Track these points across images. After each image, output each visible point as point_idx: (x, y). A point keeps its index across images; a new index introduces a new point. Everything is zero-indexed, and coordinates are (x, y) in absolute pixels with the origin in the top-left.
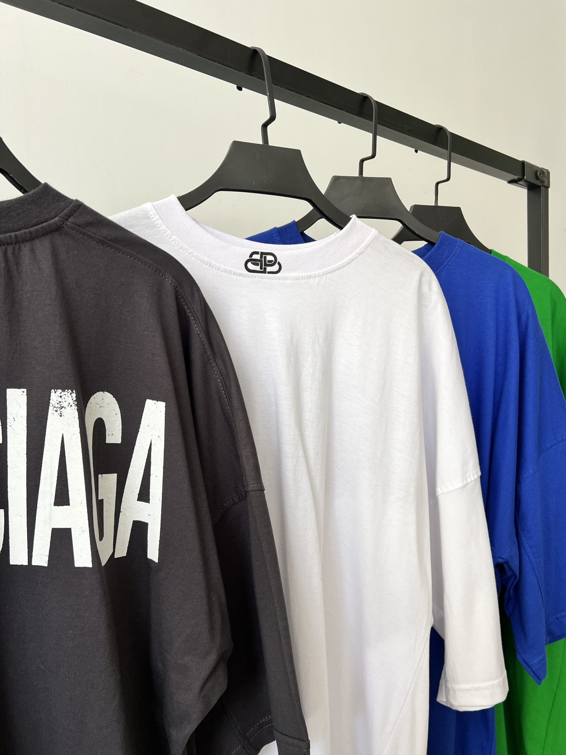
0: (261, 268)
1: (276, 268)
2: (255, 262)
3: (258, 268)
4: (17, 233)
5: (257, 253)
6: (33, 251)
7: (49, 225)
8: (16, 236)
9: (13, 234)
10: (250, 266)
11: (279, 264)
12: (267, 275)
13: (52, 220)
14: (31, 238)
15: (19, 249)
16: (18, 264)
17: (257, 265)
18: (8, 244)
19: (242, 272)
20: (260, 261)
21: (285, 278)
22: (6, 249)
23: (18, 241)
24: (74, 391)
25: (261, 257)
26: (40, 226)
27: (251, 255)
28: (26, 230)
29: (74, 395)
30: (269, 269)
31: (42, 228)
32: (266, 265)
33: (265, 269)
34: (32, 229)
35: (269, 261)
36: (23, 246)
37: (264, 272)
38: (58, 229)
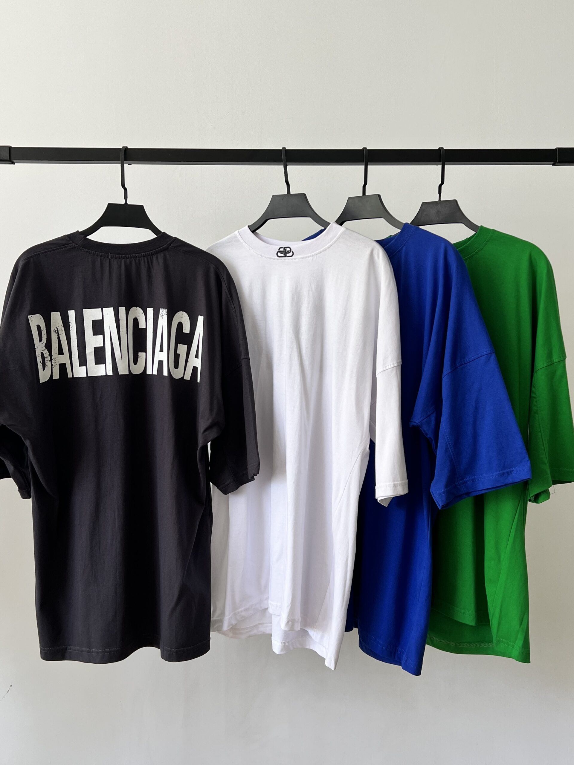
0: (284, 255)
1: (291, 254)
2: (281, 252)
3: (283, 255)
4: (151, 252)
5: (282, 248)
6: (157, 258)
7: (163, 248)
8: (151, 253)
9: (150, 252)
10: (279, 254)
11: (292, 252)
12: (287, 258)
13: (164, 246)
14: (157, 253)
15: (153, 257)
16: (152, 262)
17: (282, 253)
18: (148, 256)
19: (275, 258)
20: (284, 251)
21: (295, 259)
22: (148, 257)
23: (152, 255)
24: (166, 309)
25: (284, 249)
26: (160, 248)
27: (279, 249)
28: (155, 250)
29: (166, 311)
30: (288, 255)
31: (160, 249)
32: (286, 253)
33: (286, 255)
34: (157, 250)
35: (288, 251)
36: (154, 256)
37: (286, 256)
38: (167, 249)
